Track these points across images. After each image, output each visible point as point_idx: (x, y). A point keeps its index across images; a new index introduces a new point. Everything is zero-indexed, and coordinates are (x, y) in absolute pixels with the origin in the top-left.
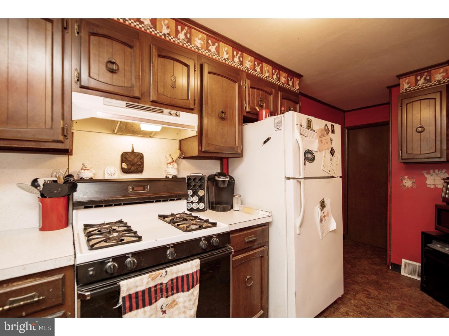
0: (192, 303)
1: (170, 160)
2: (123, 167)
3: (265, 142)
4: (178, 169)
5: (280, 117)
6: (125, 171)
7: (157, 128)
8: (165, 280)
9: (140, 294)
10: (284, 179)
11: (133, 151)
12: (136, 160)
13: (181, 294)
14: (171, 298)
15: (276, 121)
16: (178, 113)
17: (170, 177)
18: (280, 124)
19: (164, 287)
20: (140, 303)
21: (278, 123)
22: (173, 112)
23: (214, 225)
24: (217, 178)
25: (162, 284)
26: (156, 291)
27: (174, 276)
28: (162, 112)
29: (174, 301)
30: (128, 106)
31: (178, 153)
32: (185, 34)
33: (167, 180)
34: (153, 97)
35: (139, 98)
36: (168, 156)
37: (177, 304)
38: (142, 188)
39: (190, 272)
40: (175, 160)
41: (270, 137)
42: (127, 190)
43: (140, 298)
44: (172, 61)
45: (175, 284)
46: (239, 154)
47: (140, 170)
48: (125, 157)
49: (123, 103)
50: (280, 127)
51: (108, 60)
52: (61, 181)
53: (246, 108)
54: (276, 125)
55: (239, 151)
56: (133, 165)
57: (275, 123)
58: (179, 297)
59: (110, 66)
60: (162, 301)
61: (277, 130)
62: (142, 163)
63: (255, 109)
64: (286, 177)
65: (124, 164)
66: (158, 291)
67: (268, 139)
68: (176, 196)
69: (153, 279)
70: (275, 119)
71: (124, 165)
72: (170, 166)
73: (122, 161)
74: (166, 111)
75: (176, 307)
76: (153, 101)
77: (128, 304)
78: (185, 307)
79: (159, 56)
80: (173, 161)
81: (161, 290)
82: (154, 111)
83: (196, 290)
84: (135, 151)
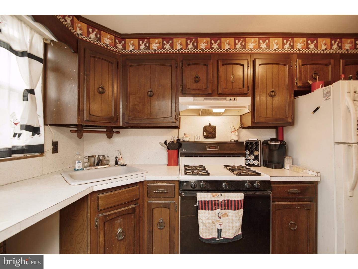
0: (237, 218)
1: (233, 130)
2: (204, 135)
3: (315, 111)
4: (238, 136)
5: (329, 87)
6: (205, 137)
7: (222, 110)
8: (221, 199)
9: (207, 202)
10: (333, 143)
11: (210, 125)
12: (211, 130)
13: (230, 211)
14: (224, 211)
15: (325, 92)
16: (236, 98)
17: (233, 141)
18: (329, 94)
19: (220, 203)
20: (207, 207)
21: (327, 93)
22: (232, 98)
23: (259, 174)
24: (269, 142)
25: (218, 201)
26: (215, 204)
27: (226, 199)
28: (225, 99)
29: (226, 214)
30: (205, 99)
31: (239, 125)
33: (231, 143)
34: (220, 92)
35: (211, 94)
36: (232, 127)
37: (227, 216)
38: (214, 148)
39: (236, 199)
40: (236, 129)
41: (319, 107)
42: (206, 148)
43: (207, 204)
44: (231, 65)
45: (226, 204)
46: (290, 123)
47: (214, 137)
48: (206, 129)
49: (203, 98)
50: (329, 97)
51: (194, 77)
53: (297, 84)
54: (325, 95)
55: (290, 120)
56: (210, 133)
57: (324, 94)
58: (229, 212)
59: (196, 79)
60: (218, 211)
61: (326, 100)
62: (215, 132)
63: (308, 83)
64: (335, 142)
65: (205, 133)
66: (217, 204)
67: (318, 109)
68: (236, 154)
69: (214, 196)
70: (324, 90)
71: (205, 134)
72: (233, 134)
73: (204, 131)
74: (228, 98)
75: (227, 218)
76: (219, 94)
77: (200, 205)
78: (233, 220)
79: (223, 65)
80: (235, 130)
81: (218, 204)
82: (220, 100)
83: (241, 211)
84: (211, 125)
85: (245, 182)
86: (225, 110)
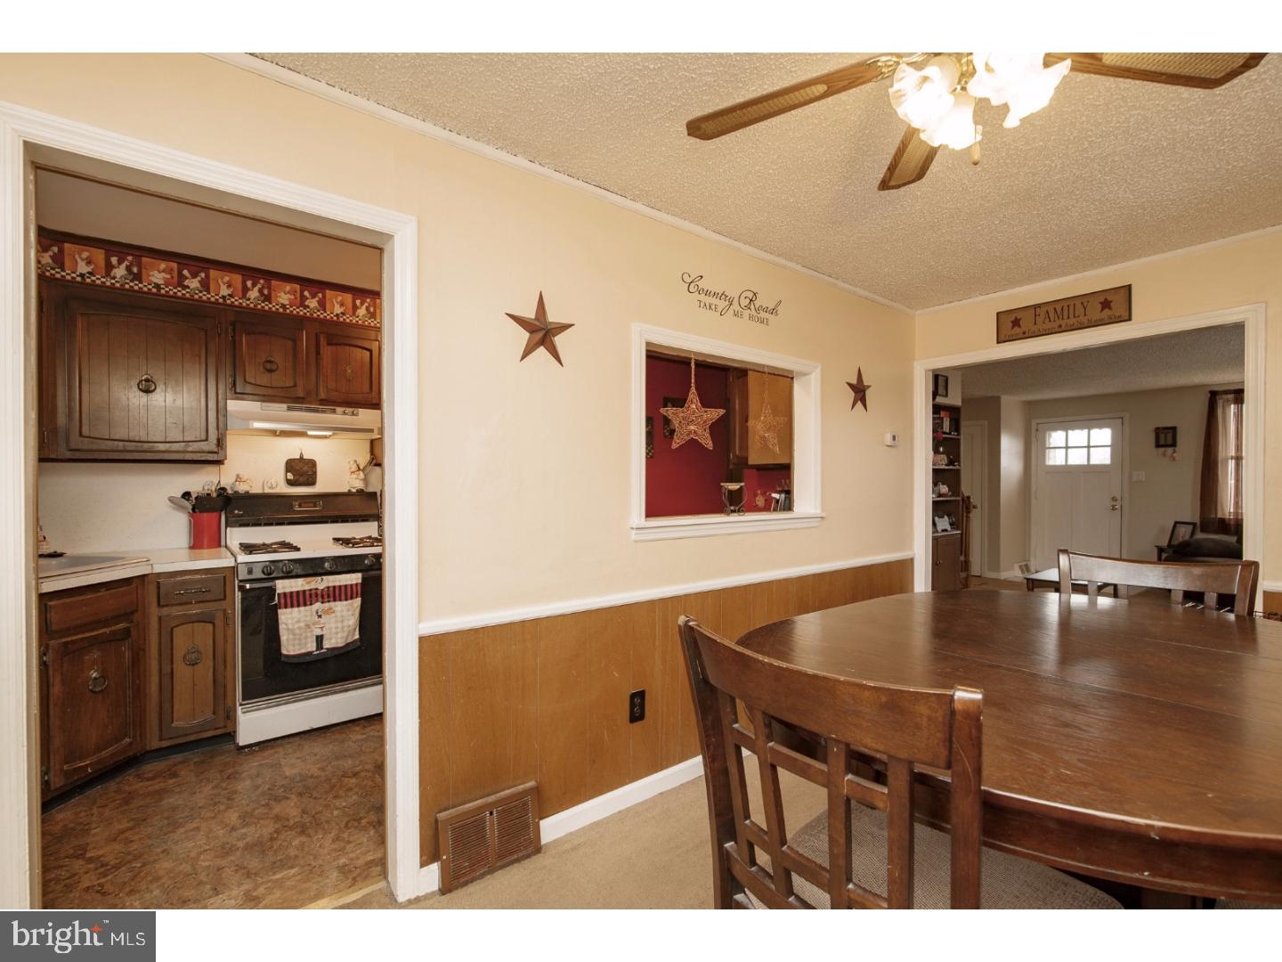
0: (350, 613)
1: (354, 468)
2: (289, 477)
4: (366, 480)
6: (290, 483)
7: (330, 433)
8: (321, 587)
9: (295, 595)
11: (301, 458)
12: (305, 468)
13: (338, 603)
14: (327, 605)
16: (356, 411)
17: (354, 490)
19: (319, 593)
20: (295, 602)
22: (349, 410)
25: (317, 589)
26: (311, 595)
27: (331, 584)
28: (334, 411)
29: (331, 609)
30: (289, 409)
31: (368, 457)
32: (367, 309)
33: (349, 494)
34: (323, 396)
35: (303, 398)
36: (351, 463)
37: (333, 612)
38: (312, 505)
39: (349, 583)
40: (361, 467)
42: (291, 506)
43: (295, 598)
44: (347, 348)
45: (331, 593)
47: (311, 481)
48: (291, 465)
49: (284, 406)
51: (264, 360)
52: (214, 495)
56: (301, 475)
58: (336, 606)
59: (268, 366)
60: (317, 606)
62: (315, 473)
65: (289, 474)
66: (313, 596)
68: (361, 516)
69: (308, 583)
71: (290, 476)
72: (354, 476)
73: (287, 470)
74: (339, 410)
75: (333, 615)
76: (321, 400)
77: (282, 601)
78: (342, 616)
79: (329, 344)
80: (359, 469)
81: (317, 595)
82: (323, 412)
83: (358, 601)
84: (305, 457)
85: (365, 556)
86: (334, 434)
